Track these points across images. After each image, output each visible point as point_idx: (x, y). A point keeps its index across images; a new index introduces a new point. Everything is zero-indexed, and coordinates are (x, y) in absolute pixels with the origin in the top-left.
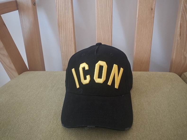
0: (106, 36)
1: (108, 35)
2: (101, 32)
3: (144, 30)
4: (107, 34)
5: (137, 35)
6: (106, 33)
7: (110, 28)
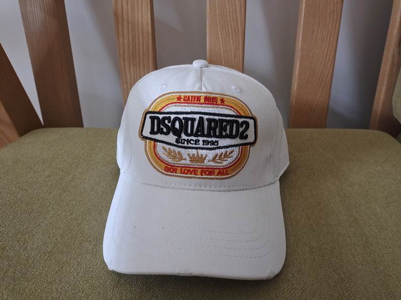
0: (232, 44)
1: (236, 41)
2: (218, 34)
3: (320, 30)
4: (233, 40)
5: (302, 42)
6: (231, 36)
7: (239, 25)
